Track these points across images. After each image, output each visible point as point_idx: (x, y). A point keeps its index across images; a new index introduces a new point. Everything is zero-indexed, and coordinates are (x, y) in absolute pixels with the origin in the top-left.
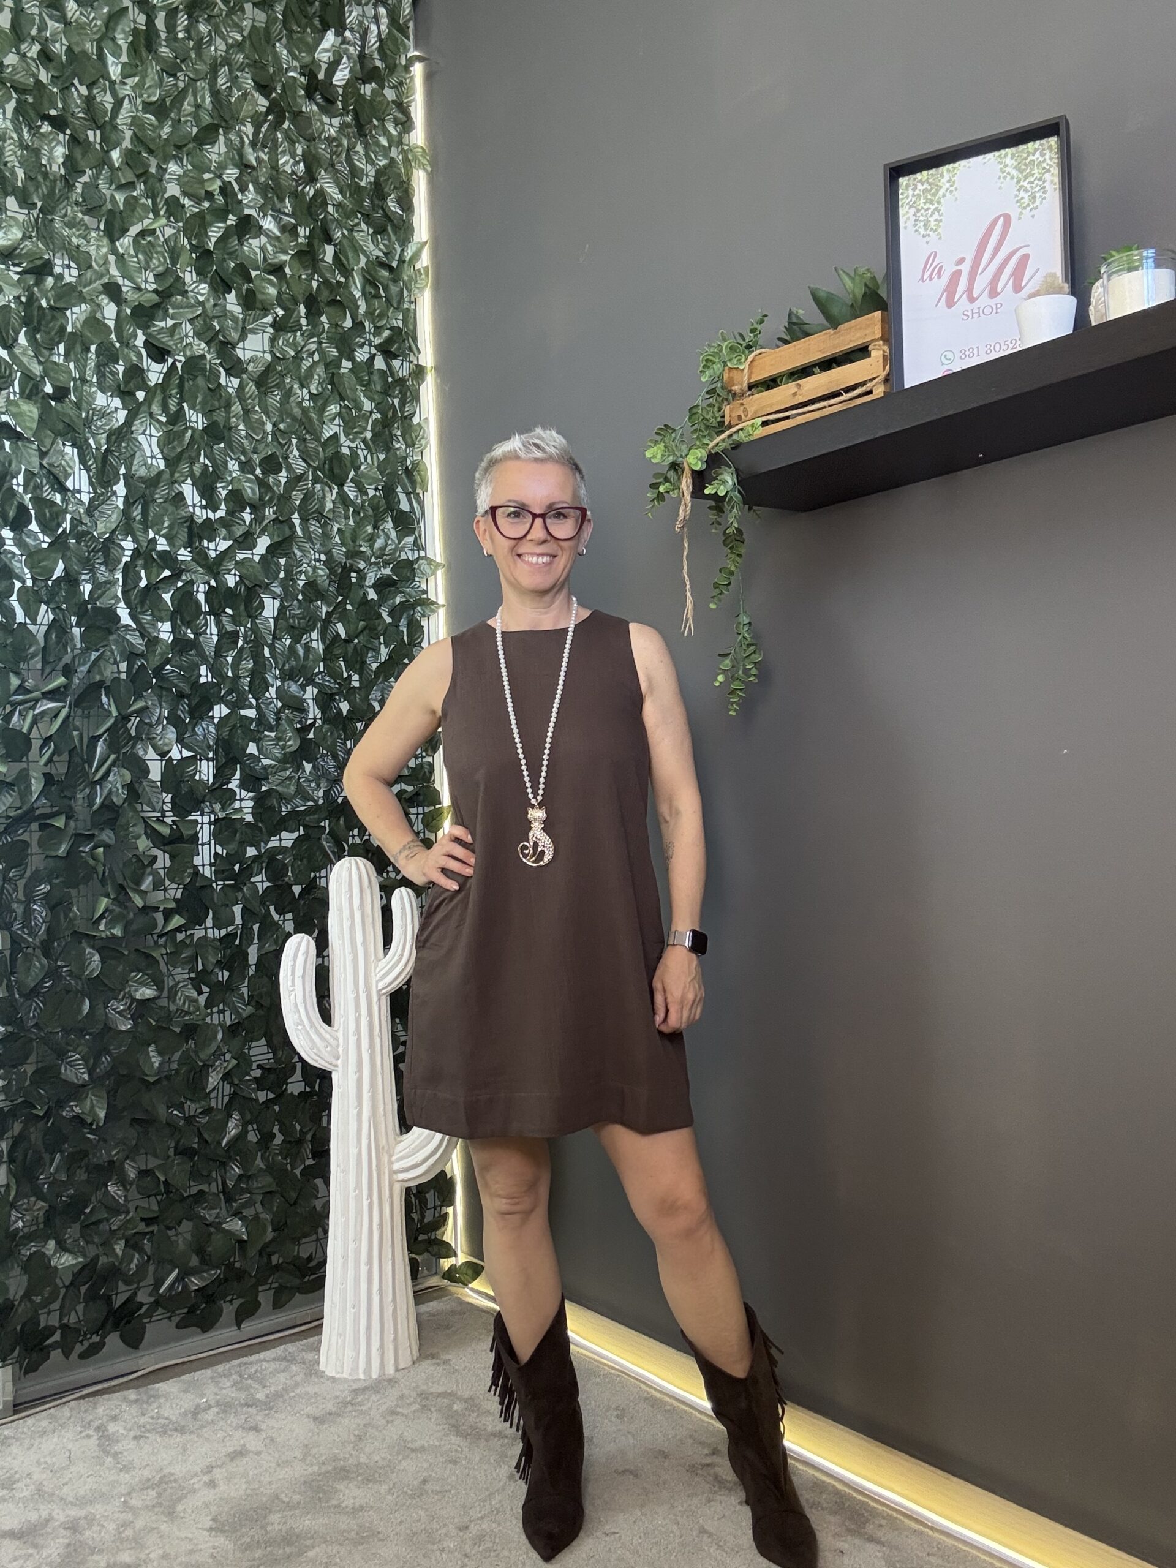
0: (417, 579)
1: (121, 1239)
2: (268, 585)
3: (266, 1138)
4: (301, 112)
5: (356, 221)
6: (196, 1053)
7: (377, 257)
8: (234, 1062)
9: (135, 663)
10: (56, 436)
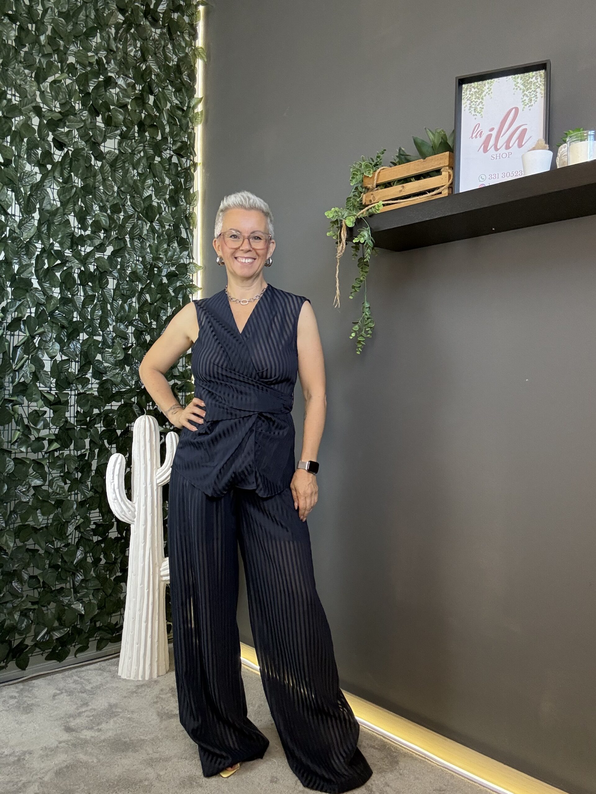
0: (188, 274)
1: (18, 611)
2: (111, 272)
3: (97, 561)
4: (141, 24)
5: (166, 84)
6: (62, 514)
7: (176, 104)
8: (82, 520)
9: (39, 308)
10: (4, 185)
